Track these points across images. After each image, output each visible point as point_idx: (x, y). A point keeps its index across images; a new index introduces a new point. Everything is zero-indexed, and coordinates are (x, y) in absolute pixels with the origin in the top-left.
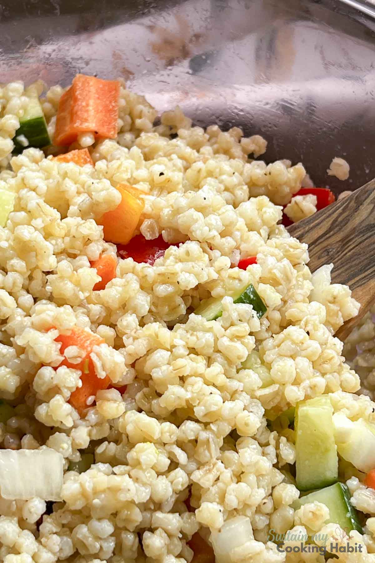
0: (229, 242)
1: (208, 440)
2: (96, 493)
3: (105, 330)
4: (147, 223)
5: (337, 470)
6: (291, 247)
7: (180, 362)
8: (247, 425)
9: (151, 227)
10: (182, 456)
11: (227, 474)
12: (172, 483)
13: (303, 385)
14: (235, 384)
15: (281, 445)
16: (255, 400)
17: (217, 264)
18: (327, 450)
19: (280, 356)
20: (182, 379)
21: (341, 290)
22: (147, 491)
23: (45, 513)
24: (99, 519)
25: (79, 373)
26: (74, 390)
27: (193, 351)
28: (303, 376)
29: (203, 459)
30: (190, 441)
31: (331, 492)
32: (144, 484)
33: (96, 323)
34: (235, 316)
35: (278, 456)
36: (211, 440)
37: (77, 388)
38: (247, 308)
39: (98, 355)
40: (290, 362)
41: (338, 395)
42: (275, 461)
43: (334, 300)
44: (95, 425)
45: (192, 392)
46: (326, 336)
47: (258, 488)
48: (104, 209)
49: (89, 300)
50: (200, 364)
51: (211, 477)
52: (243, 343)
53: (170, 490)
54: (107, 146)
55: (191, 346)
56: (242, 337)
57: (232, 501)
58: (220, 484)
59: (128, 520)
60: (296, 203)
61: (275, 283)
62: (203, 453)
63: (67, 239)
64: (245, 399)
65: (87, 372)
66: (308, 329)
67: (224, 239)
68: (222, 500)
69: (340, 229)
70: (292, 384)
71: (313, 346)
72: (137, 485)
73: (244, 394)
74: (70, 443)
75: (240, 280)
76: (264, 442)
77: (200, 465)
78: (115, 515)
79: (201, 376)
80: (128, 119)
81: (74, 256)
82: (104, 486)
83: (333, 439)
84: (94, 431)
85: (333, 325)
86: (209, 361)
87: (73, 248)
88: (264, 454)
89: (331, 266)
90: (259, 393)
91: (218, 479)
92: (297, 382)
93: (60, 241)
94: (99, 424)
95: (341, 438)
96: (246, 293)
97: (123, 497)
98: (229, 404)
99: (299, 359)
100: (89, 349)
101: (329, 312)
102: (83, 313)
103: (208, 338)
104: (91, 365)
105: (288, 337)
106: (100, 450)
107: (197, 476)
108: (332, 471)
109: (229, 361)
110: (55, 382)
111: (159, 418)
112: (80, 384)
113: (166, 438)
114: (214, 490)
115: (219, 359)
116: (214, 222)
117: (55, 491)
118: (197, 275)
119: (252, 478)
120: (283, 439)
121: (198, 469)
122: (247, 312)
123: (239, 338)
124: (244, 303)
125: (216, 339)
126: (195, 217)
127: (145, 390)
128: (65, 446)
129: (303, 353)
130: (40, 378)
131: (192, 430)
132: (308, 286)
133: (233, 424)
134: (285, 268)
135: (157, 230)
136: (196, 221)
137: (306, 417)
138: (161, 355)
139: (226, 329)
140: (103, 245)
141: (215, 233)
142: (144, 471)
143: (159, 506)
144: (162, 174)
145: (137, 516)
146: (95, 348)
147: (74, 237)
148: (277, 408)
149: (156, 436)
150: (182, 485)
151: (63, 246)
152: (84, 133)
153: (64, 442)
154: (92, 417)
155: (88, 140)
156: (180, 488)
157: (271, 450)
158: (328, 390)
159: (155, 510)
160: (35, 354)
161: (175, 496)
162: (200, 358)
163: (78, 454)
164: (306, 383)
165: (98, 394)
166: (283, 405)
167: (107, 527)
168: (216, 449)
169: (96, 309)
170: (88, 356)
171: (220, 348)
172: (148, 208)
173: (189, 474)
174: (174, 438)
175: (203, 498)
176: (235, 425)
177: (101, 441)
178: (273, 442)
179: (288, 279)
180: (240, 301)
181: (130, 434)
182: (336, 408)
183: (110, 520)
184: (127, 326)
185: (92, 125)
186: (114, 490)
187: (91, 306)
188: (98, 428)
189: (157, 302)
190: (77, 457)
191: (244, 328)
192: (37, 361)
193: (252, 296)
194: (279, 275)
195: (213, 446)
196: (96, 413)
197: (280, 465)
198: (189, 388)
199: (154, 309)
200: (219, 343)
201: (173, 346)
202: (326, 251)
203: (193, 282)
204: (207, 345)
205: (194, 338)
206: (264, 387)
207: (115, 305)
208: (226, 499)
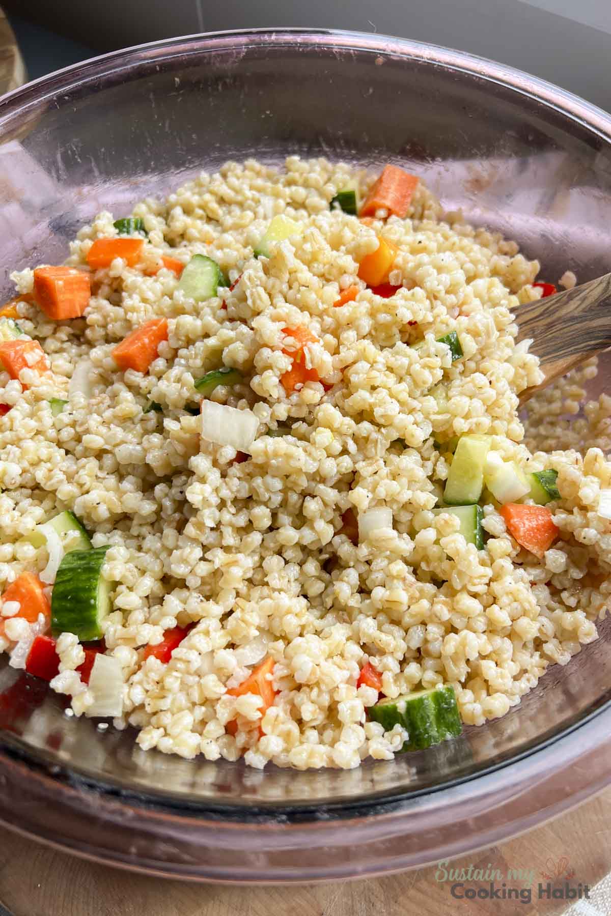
0: (452, 299)
1: (377, 441)
2: (276, 455)
3: (329, 337)
4: (395, 272)
5: (479, 496)
6: (501, 314)
7: (374, 373)
8: (413, 436)
9: (397, 276)
10: (352, 447)
11: (384, 471)
12: (338, 465)
13: (470, 420)
14: (415, 404)
15: (439, 463)
16: (428, 421)
17: (436, 311)
18: (474, 477)
19: (462, 394)
20: (374, 388)
21: (534, 360)
22: (315, 464)
23: (235, 460)
24: (274, 476)
25: (292, 360)
26: (284, 372)
27: (390, 369)
28: (474, 414)
29: (369, 454)
30: (364, 438)
31: (468, 511)
32: (314, 460)
33: (324, 331)
34: (432, 350)
35: (434, 470)
36: (379, 440)
37: (287, 372)
38: (446, 347)
39: (310, 350)
40: (467, 399)
41: (501, 439)
42: (430, 474)
43: (524, 366)
44: (296, 405)
45: (376, 399)
46: (505, 388)
47: (408, 489)
48: (364, 252)
49: (325, 312)
50: (391, 380)
51: (371, 469)
52: (431, 372)
53: (335, 470)
54: (393, 218)
55: (389, 365)
56: (433, 368)
57: (382, 492)
58: (376, 477)
59: (295, 483)
60: (525, 290)
61: (475, 334)
62: (371, 450)
63: (327, 267)
64: (420, 417)
65: (298, 361)
66: (491, 379)
67: (448, 296)
68: (373, 491)
69: (549, 316)
70: (463, 418)
71: (491, 393)
72: (308, 458)
73: (420, 413)
74: (270, 413)
75: (447, 325)
76: (426, 456)
77: (366, 458)
78: (287, 476)
79: (389, 389)
80: (420, 209)
81: (328, 281)
82: (282, 452)
83: (481, 469)
84: (294, 409)
85: (518, 386)
86: (401, 380)
87: (330, 274)
88: (423, 466)
89: (531, 341)
90: (433, 417)
91: (376, 473)
92: (467, 417)
93: (321, 266)
94: (298, 405)
95: (489, 471)
96: (448, 336)
97: (293, 463)
98: (402, 416)
99: (475, 400)
100: (304, 343)
101: (516, 374)
102: (317, 321)
103: (405, 361)
104: (303, 358)
105: (472, 381)
106: (294, 426)
107: (361, 466)
108: (475, 495)
109: (416, 384)
110: (269, 361)
111: (345, 414)
112: (290, 368)
113: (344, 429)
114: (369, 480)
115: (408, 380)
116: (443, 279)
117: (246, 445)
118: (414, 313)
119: (404, 480)
120: (442, 459)
121: (364, 461)
122: (443, 350)
123: (430, 368)
124: (444, 342)
125: (410, 365)
126: (430, 272)
127: (344, 390)
128: (265, 414)
129: (481, 396)
130: (260, 355)
131: (365, 429)
132: (508, 352)
133: (402, 433)
134: (488, 325)
135: (400, 278)
136: (429, 275)
137: (464, 446)
138: (363, 366)
139: (421, 358)
140: (354, 279)
141: (441, 287)
142: (316, 449)
143: (323, 480)
144: (420, 242)
145: (304, 483)
146: (309, 343)
147: (332, 265)
148: (444, 434)
149: (336, 425)
150: (346, 469)
151: (322, 270)
152: (381, 207)
153: (265, 410)
154: (294, 398)
155: (382, 213)
156: (343, 470)
157: (430, 464)
158: (492, 432)
159: (320, 482)
160: (261, 335)
161: (339, 476)
162: (392, 375)
163: (276, 424)
164: (474, 420)
165: (306, 383)
166: (450, 432)
167: (277, 484)
168: (382, 449)
169: (328, 320)
170: (302, 349)
171: (412, 372)
172: (399, 260)
173: (355, 463)
174: (351, 432)
175: (360, 484)
176: (404, 435)
177: (297, 420)
178: (433, 459)
179: (488, 334)
180: (442, 341)
181: (320, 419)
182: (494, 448)
183: (282, 479)
184: (347, 339)
185: (388, 203)
186: (288, 456)
187: (326, 318)
188: (298, 408)
189: (377, 327)
190: (274, 426)
191: (437, 362)
192: (262, 343)
193: (453, 340)
194: (481, 328)
195: (379, 446)
196: (299, 396)
197: (434, 478)
198: (374, 395)
199: (373, 333)
200: (412, 367)
201: (375, 362)
202: (533, 330)
203: (408, 317)
204: (401, 367)
205: (393, 359)
206: (438, 413)
207: (344, 322)
208: (377, 491)
